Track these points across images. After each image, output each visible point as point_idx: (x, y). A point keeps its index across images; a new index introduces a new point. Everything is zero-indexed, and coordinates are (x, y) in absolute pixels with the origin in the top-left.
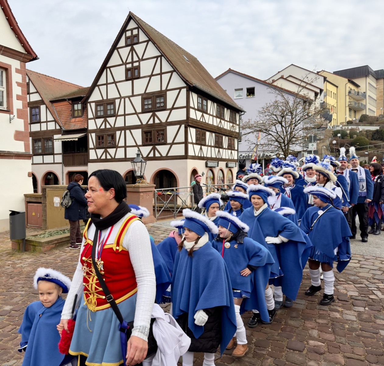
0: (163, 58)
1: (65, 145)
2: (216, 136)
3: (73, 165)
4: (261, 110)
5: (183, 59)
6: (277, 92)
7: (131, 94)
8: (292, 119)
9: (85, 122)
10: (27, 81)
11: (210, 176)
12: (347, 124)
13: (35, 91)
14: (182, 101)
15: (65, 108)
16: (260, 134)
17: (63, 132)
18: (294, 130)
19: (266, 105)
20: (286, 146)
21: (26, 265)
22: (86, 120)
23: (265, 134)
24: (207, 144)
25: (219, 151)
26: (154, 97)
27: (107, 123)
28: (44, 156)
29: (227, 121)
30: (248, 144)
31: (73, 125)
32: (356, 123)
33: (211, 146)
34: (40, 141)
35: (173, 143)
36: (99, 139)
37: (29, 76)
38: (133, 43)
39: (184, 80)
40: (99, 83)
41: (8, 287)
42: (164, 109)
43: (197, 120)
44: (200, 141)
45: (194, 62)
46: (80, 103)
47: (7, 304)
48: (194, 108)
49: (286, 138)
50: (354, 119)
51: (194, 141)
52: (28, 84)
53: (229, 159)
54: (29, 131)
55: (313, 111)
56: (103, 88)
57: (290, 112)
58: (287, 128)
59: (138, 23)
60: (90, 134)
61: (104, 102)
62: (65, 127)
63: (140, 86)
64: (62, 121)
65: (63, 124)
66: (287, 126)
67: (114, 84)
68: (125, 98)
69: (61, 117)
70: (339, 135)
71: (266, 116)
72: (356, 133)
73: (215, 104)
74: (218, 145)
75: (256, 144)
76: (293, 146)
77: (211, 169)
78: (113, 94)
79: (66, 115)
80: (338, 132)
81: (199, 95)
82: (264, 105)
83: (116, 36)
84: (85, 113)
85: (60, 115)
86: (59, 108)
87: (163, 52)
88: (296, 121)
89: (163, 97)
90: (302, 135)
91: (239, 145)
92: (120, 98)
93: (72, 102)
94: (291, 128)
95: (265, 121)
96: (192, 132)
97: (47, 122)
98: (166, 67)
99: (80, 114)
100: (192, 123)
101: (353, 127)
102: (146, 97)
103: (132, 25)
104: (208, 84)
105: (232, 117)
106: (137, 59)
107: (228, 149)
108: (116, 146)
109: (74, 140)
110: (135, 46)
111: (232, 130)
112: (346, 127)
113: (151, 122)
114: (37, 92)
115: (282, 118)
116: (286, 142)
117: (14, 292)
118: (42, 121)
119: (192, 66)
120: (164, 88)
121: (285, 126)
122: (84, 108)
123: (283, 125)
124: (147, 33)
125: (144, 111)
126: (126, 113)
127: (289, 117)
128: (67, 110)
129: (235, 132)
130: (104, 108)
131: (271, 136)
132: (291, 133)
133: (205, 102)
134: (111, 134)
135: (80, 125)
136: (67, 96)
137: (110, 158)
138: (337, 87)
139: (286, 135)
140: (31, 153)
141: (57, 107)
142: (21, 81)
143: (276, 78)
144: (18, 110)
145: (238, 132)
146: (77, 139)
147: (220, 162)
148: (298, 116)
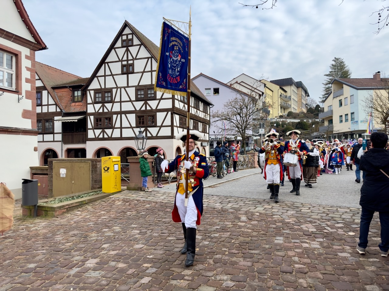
0: (153, 59)
1: (65, 125)
2: (193, 122)
3: (72, 143)
4: (226, 104)
7: (126, 85)
8: (247, 111)
9: (85, 106)
12: (279, 117)
13: (39, 78)
16: (225, 122)
17: (64, 115)
19: (229, 101)
20: (243, 131)
21: (41, 228)
22: (86, 104)
23: (229, 121)
26: (146, 89)
27: (104, 107)
28: (44, 135)
29: (201, 111)
31: (73, 108)
32: (285, 117)
34: (41, 123)
35: (162, 126)
36: (97, 121)
38: (128, 45)
40: (98, 75)
41: (27, 248)
42: (154, 98)
43: (180, 109)
44: (182, 125)
46: (80, 90)
47: (30, 263)
48: (178, 100)
49: (243, 125)
50: (284, 114)
51: (178, 125)
53: (203, 140)
56: (102, 79)
57: (246, 106)
59: (133, 30)
60: (88, 117)
61: (102, 90)
62: (65, 110)
63: (134, 79)
64: (62, 105)
65: (64, 108)
66: (244, 116)
67: (111, 77)
68: (121, 88)
69: (62, 102)
70: (275, 125)
71: (229, 109)
72: (285, 124)
73: (193, 98)
75: (222, 129)
76: (248, 131)
78: (110, 83)
79: (66, 100)
80: (274, 123)
82: (227, 101)
83: (114, 38)
84: (85, 98)
85: (60, 100)
86: (60, 94)
87: (153, 54)
89: (153, 90)
91: (210, 130)
92: (117, 88)
93: (72, 89)
94: (246, 118)
95: (228, 112)
96: (177, 117)
97: (48, 105)
99: (80, 100)
101: (284, 120)
102: (139, 88)
103: (127, 31)
105: (205, 108)
106: (132, 58)
108: (113, 128)
109: (74, 122)
110: (130, 48)
111: (205, 118)
112: (279, 120)
113: (144, 108)
114: (40, 79)
115: (241, 111)
116: (243, 128)
117: (35, 252)
118: (43, 104)
120: (154, 83)
121: (242, 116)
122: (84, 95)
123: (241, 115)
124: (140, 39)
125: (137, 100)
126: (122, 100)
128: (68, 95)
129: (207, 120)
130: (102, 95)
131: (232, 123)
134: (108, 117)
135: (80, 108)
136: (67, 84)
137: (107, 137)
138: (273, 91)
139: (243, 122)
140: (37, 130)
141: (58, 93)
142: (30, 66)
143: (232, 83)
144: (27, 92)
145: (209, 120)
146: (76, 121)
148: (251, 109)
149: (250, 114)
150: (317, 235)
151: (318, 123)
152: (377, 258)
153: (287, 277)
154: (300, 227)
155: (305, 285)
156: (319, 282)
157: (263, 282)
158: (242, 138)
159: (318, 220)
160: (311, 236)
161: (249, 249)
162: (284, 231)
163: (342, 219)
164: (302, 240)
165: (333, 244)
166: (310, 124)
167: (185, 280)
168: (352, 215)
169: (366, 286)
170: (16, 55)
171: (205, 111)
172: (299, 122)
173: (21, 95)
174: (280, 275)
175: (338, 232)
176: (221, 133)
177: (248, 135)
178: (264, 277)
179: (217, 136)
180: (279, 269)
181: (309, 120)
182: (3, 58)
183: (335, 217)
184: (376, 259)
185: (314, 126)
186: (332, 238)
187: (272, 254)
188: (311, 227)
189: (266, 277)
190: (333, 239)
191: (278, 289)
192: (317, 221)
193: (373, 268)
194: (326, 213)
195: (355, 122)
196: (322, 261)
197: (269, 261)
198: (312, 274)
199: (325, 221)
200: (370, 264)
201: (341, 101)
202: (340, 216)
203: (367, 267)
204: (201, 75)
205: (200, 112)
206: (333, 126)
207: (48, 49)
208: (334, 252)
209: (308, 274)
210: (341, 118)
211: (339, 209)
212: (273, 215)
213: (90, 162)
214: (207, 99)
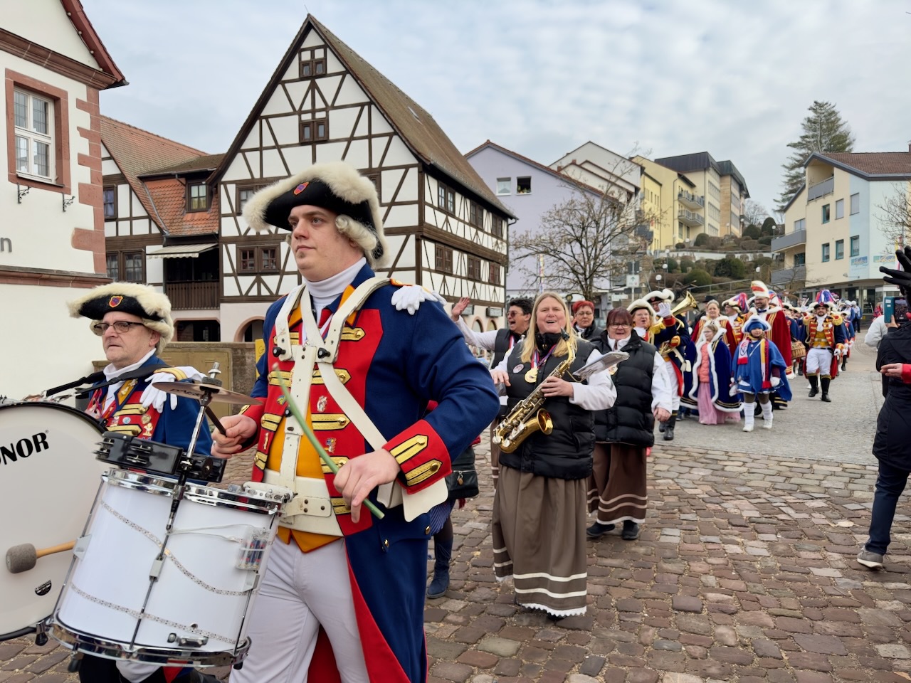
0: (373, 107)
1: (171, 266)
2: (469, 259)
3: (188, 306)
4: (547, 215)
5: (409, 115)
8: (598, 233)
9: (215, 221)
12: (675, 248)
13: (108, 156)
14: (409, 192)
15: (171, 192)
16: (544, 258)
17: (167, 241)
19: (554, 208)
20: (588, 280)
22: (217, 217)
23: (553, 258)
24: (454, 273)
25: (474, 287)
29: (487, 233)
31: (187, 226)
32: (690, 248)
33: (461, 277)
34: (116, 260)
35: (393, 269)
36: (245, 256)
38: (314, 75)
39: (414, 151)
40: (244, 147)
43: (437, 227)
44: (443, 267)
45: (428, 121)
46: (204, 183)
48: (431, 206)
49: (588, 266)
50: (687, 240)
51: (433, 267)
53: (491, 302)
56: (253, 157)
57: (595, 220)
58: (590, 249)
59: (326, 37)
60: (224, 246)
61: (253, 183)
62: (171, 231)
64: (164, 218)
65: (167, 225)
66: (589, 244)
67: (276, 151)
69: (162, 211)
70: (665, 266)
71: (554, 227)
72: (690, 264)
73: (468, 201)
74: (474, 276)
75: (538, 275)
76: (600, 280)
78: (273, 168)
79: (172, 207)
80: (663, 261)
81: (440, 182)
82: (551, 207)
84: (215, 203)
85: (159, 207)
86: (158, 192)
87: (373, 96)
88: (605, 236)
91: (507, 278)
93: (186, 180)
94: (596, 250)
95: (553, 236)
96: (429, 248)
97: (131, 219)
98: (380, 125)
99: (203, 206)
100: (429, 233)
101: (686, 254)
103: (312, 40)
104: (454, 163)
105: (496, 227)
106: (323, 106)
107: (489, 283)
108: (280, 272)
109: (190, 257)
110: (318, 81)
111: (496, 250)
112: (675, 254)
114: (111, 158)
115: (582, 231)
116: (588, 274)
118: (120, 216)
119: (424, 127)
120: (375, 165)
121: (585, 245)
122: (213, 194)
123: (583, 243)
124: (343, 58)
128: (177, 195)
129: (500, 254)
131: (562, 261)
132: (596, 257)
133: (450, 196)
134: (269, 247)
135: (203, 226)
136: (175, 168)
137: (268, 294)
138: (661, 185)
139: (588, 260)
140: (107, 277)
141: (153, 191)
142: (87, 126)
143: (564, 163)
144: (81, 186)
145: (505, 253)
146: (197, 255)
147: (476, 307)
148: (607, 228)
149: (604, 239)
150: (761, 526)
151: (768, 261)
152: (906, 583)
153: (688, 621)
154: (722, 507)
155: (732, 641)
156: (765, 634)
157: (631, 630)
159: (765, 490)
160: (748, 527)
161: (599, 556)
162: (683, 517)
163: (823, 491)
164: (725, 537)
165: (800, 546)
166: (751, 265)
167: (449, 622)
168: (847, 479)
169: (877, 646)
170: (55, 99)
171: (496, 233)
172: (723, 261)
173: (70, 194)
174: (670, 616)
175: (813, 520)
176: (535, 287)
177: (600, 291)
178: (634, 620)
179: (524, 292)
180: (668, 601)
181: (749, 255)
182: (25, 107)
183: (806, 485)
184: (904, 585)
185: (758, 269)
186: (798, 534)
187: (654, 568)
188: (747, 508)
189: (638, 620)
190: (799, 537)
191: (666, 647)
192: (763, 493)
193: (896, 605)
194: (784, 474)
195: (860, 259)
196: (773, 587)
197: (645, 584)
198: (748, 616)
199: (781, 493)
200: (888, 594)
201: (827, 208)
202: (817, 483)
203: (880, 603)
204: (488, 145)
205: (486, 235)
206: (805, 270)
207: (128, 84)
208: (801, 565)
209: (738, 615)
210: (825, 251)
211: (815, 466)
212: (656, 478)
213: (229, 350)
214: (501, 205)
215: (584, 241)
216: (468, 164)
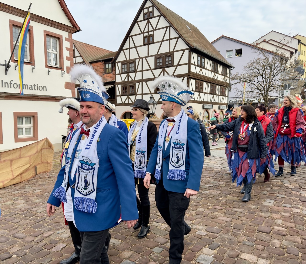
0: (171, 27)
2: (211, 85)
4: (246, 65)
5: (186, 29)
6: (260, 51)
7: (147, 55)
8: (271, 71)
9: (114, 77)
10: (74, 48)
11: (206, 116)
13: (79, 55)
14: (185, 60)
16: (245, 84)
18: (273, 80)
19: (250, 62)
20: (266, 93)
22: (115, 75)
23: (249, 83)
24: (204, 92)
25: (213, 97)
26: (164, 56)
27: (129, 77)
29: (220, 74)
30: (236, 92)
31: (105, 79)
33: (207, 93)
36: (124, 89)
37: (75, 44)
38: (149, 18)
39: (187, 43)
40: (124, 48)
42: (171, 65)
43: (196, 73)
44: (199, 89)
45: (195, 30)
46: (110, 63)
48: (194, 65)
49: (266, 86)
51: (194, 89)
52: (74, 50)
53: (221, 103)
54: (75, 84)
55: (288, 66)
56: (127, 52)
57: (269, 66)
58: (267, 79)
59: (153, 2)
60: (117, 85)
61: (127, 62)
63: (154, 49)
66: (267, 77)
67: (135, 49)
68: (142, 58)
71: (250, 70)
73: (211, 62)
74: (213, 92)
75: (242, 91)
76: (271, 93)
77: (207, 110)
78: (134, 55)
79: (100, 72)
81: (198, 55)
82: (249, 62)
83: (137, 13)
84: (114, 70)
86: (95, 67)
87: (171, 23)
89: (171, 57)
90: (279, 85)
91: (229, 93)
92: (139, 58)
93: (105, 62)
94: (270, 79)
95: (249, 74)
96: (193, 82)
98: (174, 34)
99: (110, 71)
100: (193, 76)
102: (158, 57)
103: (148, 4)
104: (206, 47)
105: (224, 71)
106: (152, 29)
107: (220, 95)
108: (136, 94)
110: (150, 20)
111: (224, 81)
114: (81, 56)
115: (263, 71)
116: (266, 90)
119: (193, 33)
120: (171, 50)
121: (265, 78)
122: (113, 67)
124: (159, 10)
125: (156, 68)
126: (143, 69)
127: (268, 71)
128: (101, 68)
129: (226, 82)
130: (127, 66)
131: (254, 85)
132: (270, 83)
133: (203, 60)
134: (132, 85)
135: (110, 78)
136: (101, 58)
137: (131, 102)
139: (266, 84)
145: (228, 82)
146: (108, 89)
147: (214, 105)
148: (276, 70)
149: (274, 74)
154: (299, 193)
158: (264, 100)
171: (224, 74)
177: (272, 97)
179: (236, 98)
205: (219, 75)
214: (227, 62)
215: (264, 76)
216: (212, 46)
